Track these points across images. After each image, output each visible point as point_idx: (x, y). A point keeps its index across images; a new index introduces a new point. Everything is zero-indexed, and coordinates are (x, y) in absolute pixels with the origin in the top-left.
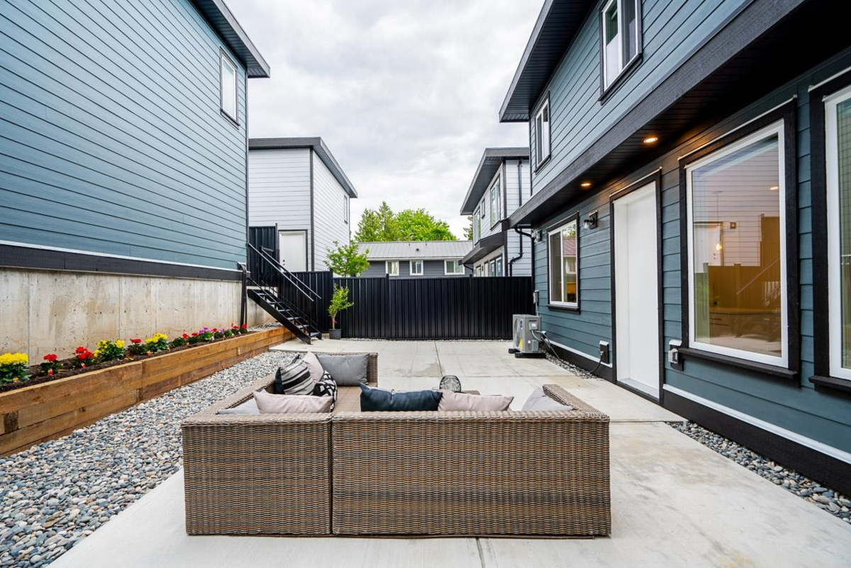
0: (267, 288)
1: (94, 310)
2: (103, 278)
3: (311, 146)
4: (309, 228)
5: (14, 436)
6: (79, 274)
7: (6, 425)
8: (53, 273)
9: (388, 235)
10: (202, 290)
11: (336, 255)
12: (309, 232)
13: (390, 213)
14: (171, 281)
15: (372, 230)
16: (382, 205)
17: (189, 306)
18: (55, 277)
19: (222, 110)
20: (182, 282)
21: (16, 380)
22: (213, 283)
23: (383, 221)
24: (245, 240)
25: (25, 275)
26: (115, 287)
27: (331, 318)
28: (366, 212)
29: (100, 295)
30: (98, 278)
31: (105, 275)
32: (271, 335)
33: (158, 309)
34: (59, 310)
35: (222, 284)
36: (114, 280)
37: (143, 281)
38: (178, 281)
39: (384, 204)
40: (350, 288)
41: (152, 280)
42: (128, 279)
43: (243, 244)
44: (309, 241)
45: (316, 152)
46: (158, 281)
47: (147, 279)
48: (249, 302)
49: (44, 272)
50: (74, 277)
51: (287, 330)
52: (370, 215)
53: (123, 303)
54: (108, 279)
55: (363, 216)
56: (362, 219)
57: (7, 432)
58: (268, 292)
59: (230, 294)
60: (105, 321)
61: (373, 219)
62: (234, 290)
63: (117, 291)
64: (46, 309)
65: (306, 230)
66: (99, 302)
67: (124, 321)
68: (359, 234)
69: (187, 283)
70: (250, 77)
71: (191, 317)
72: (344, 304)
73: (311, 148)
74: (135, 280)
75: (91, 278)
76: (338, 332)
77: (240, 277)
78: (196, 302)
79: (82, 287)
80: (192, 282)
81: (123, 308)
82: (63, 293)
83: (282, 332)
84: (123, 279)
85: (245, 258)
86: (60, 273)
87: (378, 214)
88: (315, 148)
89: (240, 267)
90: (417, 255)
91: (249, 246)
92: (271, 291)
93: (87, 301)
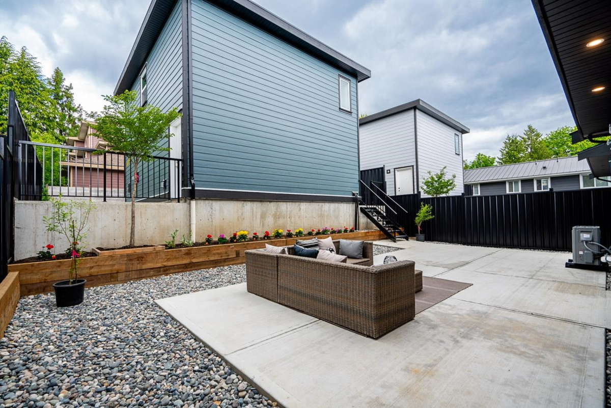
0: (375, 206)
1: (276, 217)
2: (279, 203)
3: (414, 107)
4: (414, 164)
5: (239, 259)
6: (270, 202)
7: (236, 254)
8: (261, 201)
9: (535, 156)
10: (329, 207)
11: (428, 182)
12: (415, 167)
13: (538, 135)
14: (311, 203)
15: (516, 153)
16: (527, 129)
17: (322, 216)
18: (262, 203)
19: (340, 108)
20: (317, 204)
21: (243, 240)
22: (336, 204)
23: (529, 143)
24: (358, 178)
25: (252, 203)
26: (285, 207)
27: (417, 226)
28: (509, 138)
29: (279, 210)
30: (278, 203)
31: (281, 202)
32: (368, 234)
33: (305, 217)
34: (263, 216)
35: (342, 204)
36: (285, 203)
37: (297, 204)
38: (315, 204)
39: (530, 127)
40: (433, 205)
41: (302, 203)
42: (291, 203)
43: (357, 181)
44: (415, 174)
45: (419, 110)
46: (305, 203)
47: (299, 203)
48: (361, 215)
49: (258, 201)
50: (268, 203)
51: (382, 233)
52: (513, 140)
53: (288, 213)
54: (282, 203)
55: (505, 143)
56: (504, 145)
57: (237, 257)
58: (375, 209)
59: (348, 210)
60: (281, 222)
61: (517, 143)
62: (350, 208)
63: (286, 209)
64: (259, 216)
65: (413, 166)
66: (278, 213)
67: (289, 222)
68: (502, 159)
69: (321, 204)
70: (359, 82)
71: (323, 222)
72: (426, 216)
73: (415, 108)
74: (293, 203)
75: (275, 203)
76: (422, 236)
77: (354, 200)
78: (326, 214)
79: (271, 207)
80: (323, 204)
81: (288, 216)
82: (265, 209)
83: (378, 233)
84: (288, 203)
85: (358, 189)
86: (263, 201)
87: (523, 138)
88: (418, 107)
89: (354, 194)
90: (543, 173)
91: (360, 182)
92: (377, 208)
93: (273, 213)
